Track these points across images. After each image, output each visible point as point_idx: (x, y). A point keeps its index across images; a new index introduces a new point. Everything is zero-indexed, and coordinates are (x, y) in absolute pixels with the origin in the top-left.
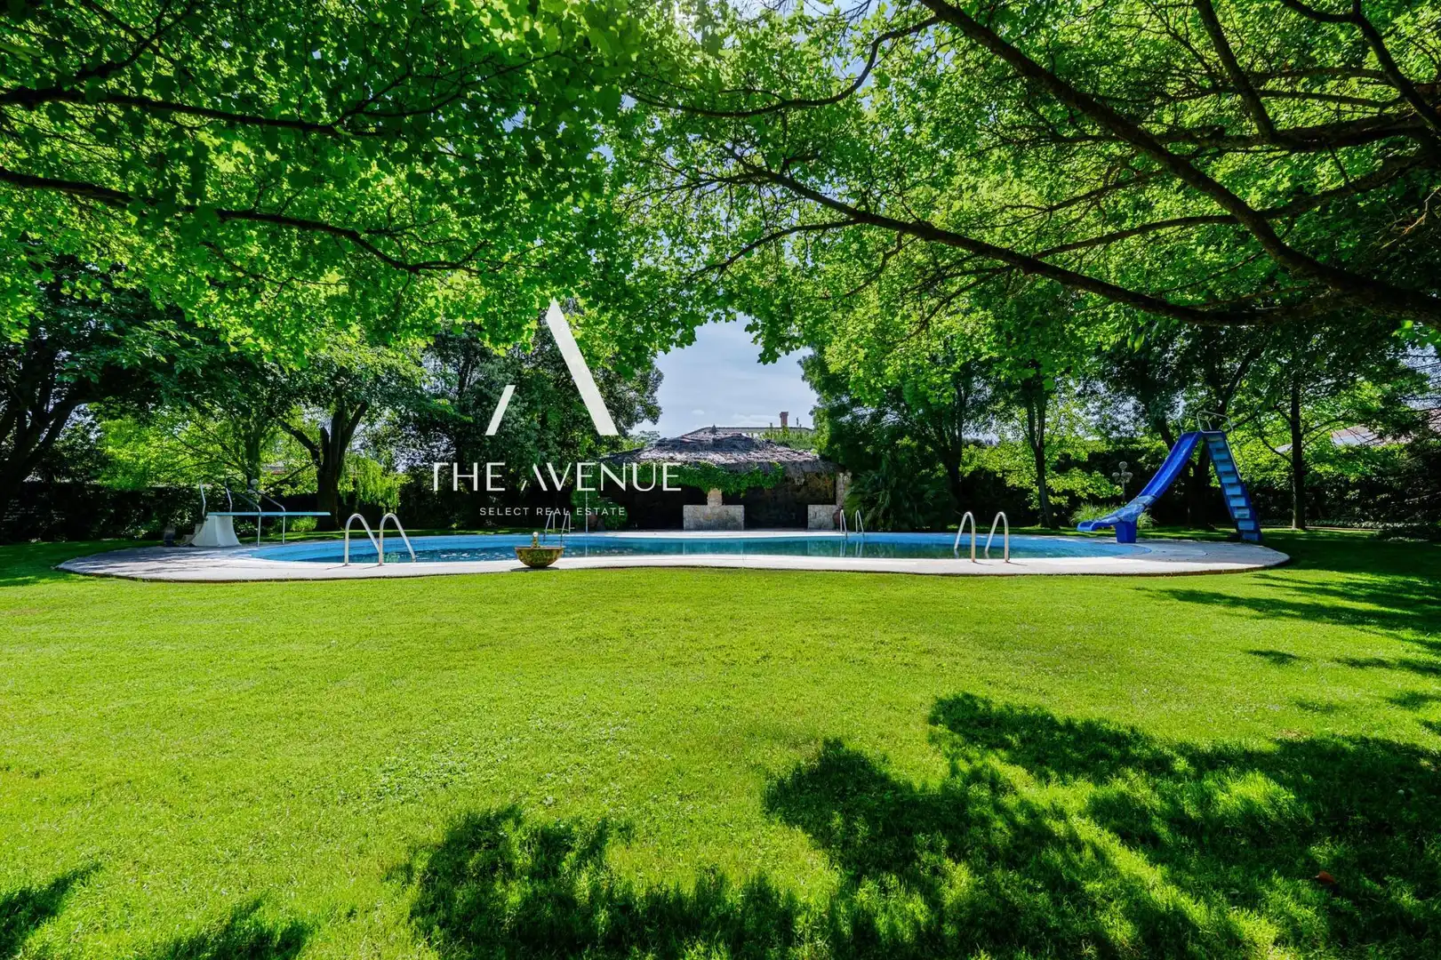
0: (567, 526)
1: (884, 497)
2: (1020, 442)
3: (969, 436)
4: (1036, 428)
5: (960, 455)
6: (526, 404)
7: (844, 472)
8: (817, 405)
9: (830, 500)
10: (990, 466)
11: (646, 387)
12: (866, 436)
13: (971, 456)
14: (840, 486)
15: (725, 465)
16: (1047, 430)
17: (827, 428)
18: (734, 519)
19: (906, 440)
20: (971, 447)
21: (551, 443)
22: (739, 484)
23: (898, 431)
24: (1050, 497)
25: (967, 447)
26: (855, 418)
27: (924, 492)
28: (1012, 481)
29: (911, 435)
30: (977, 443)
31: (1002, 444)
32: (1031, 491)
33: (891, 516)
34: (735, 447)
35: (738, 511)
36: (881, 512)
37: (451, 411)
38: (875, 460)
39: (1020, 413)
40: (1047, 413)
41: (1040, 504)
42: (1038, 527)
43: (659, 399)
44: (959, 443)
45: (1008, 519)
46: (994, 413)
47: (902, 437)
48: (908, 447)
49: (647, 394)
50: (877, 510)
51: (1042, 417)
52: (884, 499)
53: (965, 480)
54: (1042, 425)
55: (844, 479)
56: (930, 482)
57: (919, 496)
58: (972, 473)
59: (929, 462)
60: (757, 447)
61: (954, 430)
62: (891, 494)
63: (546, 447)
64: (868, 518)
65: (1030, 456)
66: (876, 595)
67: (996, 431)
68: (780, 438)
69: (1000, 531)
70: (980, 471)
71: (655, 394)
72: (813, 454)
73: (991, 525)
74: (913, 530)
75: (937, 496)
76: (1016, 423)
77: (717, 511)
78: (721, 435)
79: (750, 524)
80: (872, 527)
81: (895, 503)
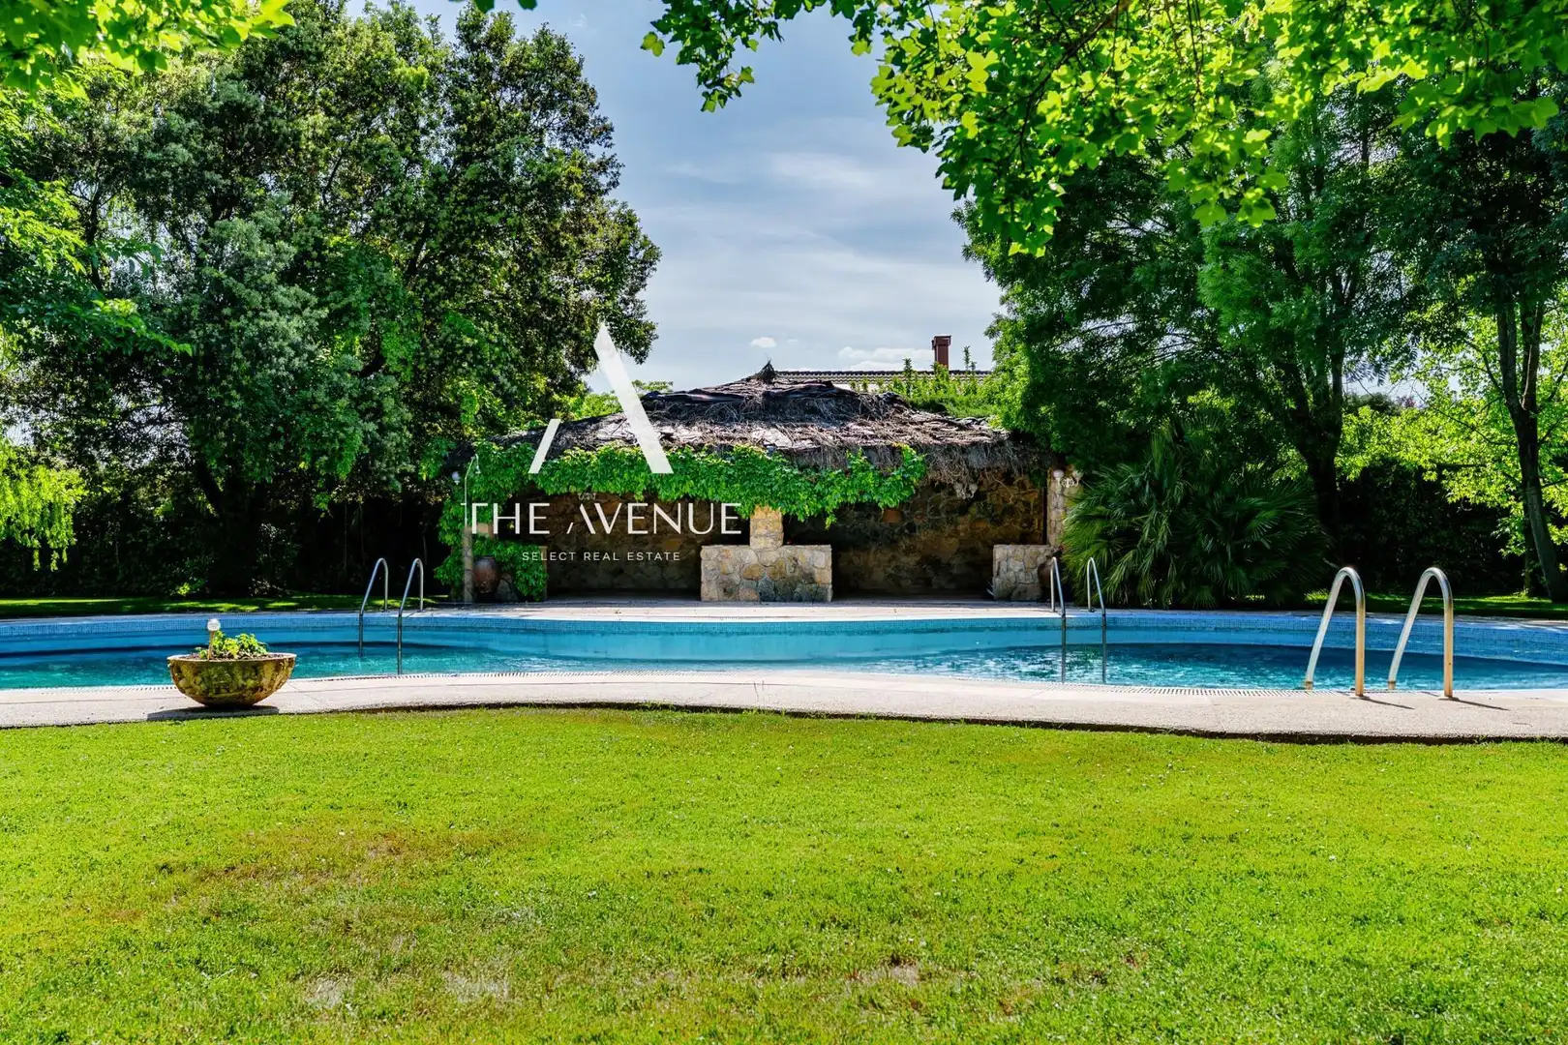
0: (414, 591)
1: (1155, 526)
2: (1478, 400)
3: (1359, 386)
4: (1519, 367)
5: (1336, 429)
6: (324, 313)
7: (1064, 467)
8: (1003, 311)
9: (1032, 533)
10: (1410, 456)
11: (617, 282)
12: (1112, 385)
13: (1363, 432)
14: (1056, 501)
15: (788, 453)
16: (1543, 372)
17: (1022, 369)
18: (810, 578)
19: (1208, 396)
20: (1365, 411)
21: (389, 403)
22: (820, 496)
23: (1187, 375)
24: (1553, 529)
25: (1354, 410)
26: (1094, 344)
27: (1252, 513)
28: (1460, 489)
29: (1218, 380)
30: (1380, 405)
31: (1437, 403)
32: (1507, 512)
33: (1172, 572)
34: (814, 411)
35: (818, 559)
36: (1148, 561)
37: (140, 327)
38: (1135, 444)
39: (1483, 328)
40: (1546, 331)
41: (1529, 542)
42: (1522, 597)
43: (649, 306)
44: (1334, 404)
45: (1451, 580)
46: (1418, 328)
47: (1197, 387)
48: (1214, 413)
49: (622, 294)
50: (1139, 558)
51: (1533, 340)
52: (1156, 531)
53: (1349, 486)
54: (1533, 360)
55: (1063, 485)
56: (1263, 493)
57: (1239, 527)
58: (1365, 470)
59: (1261, 446)
60: (866, 413)
61: (1322, 373)
62: (1172, 520)
63: (378, 412)
64: (1117, 575)
65: (1504, 430)
66: (1071, 807)
67: (1422, 375)
68: (928, 393)
69: (1432, 610)
70: (1384, 468)
71: (638, 296)
72: (994, 425)
73: (1410, 593)
74: (1223, 604)
75: (1281, 524)
76: (1472, 356)
77: (772, 556)
78: (783, 385)
79: (847, 588)
80: (1129, 596)
81: (1181, 542)
